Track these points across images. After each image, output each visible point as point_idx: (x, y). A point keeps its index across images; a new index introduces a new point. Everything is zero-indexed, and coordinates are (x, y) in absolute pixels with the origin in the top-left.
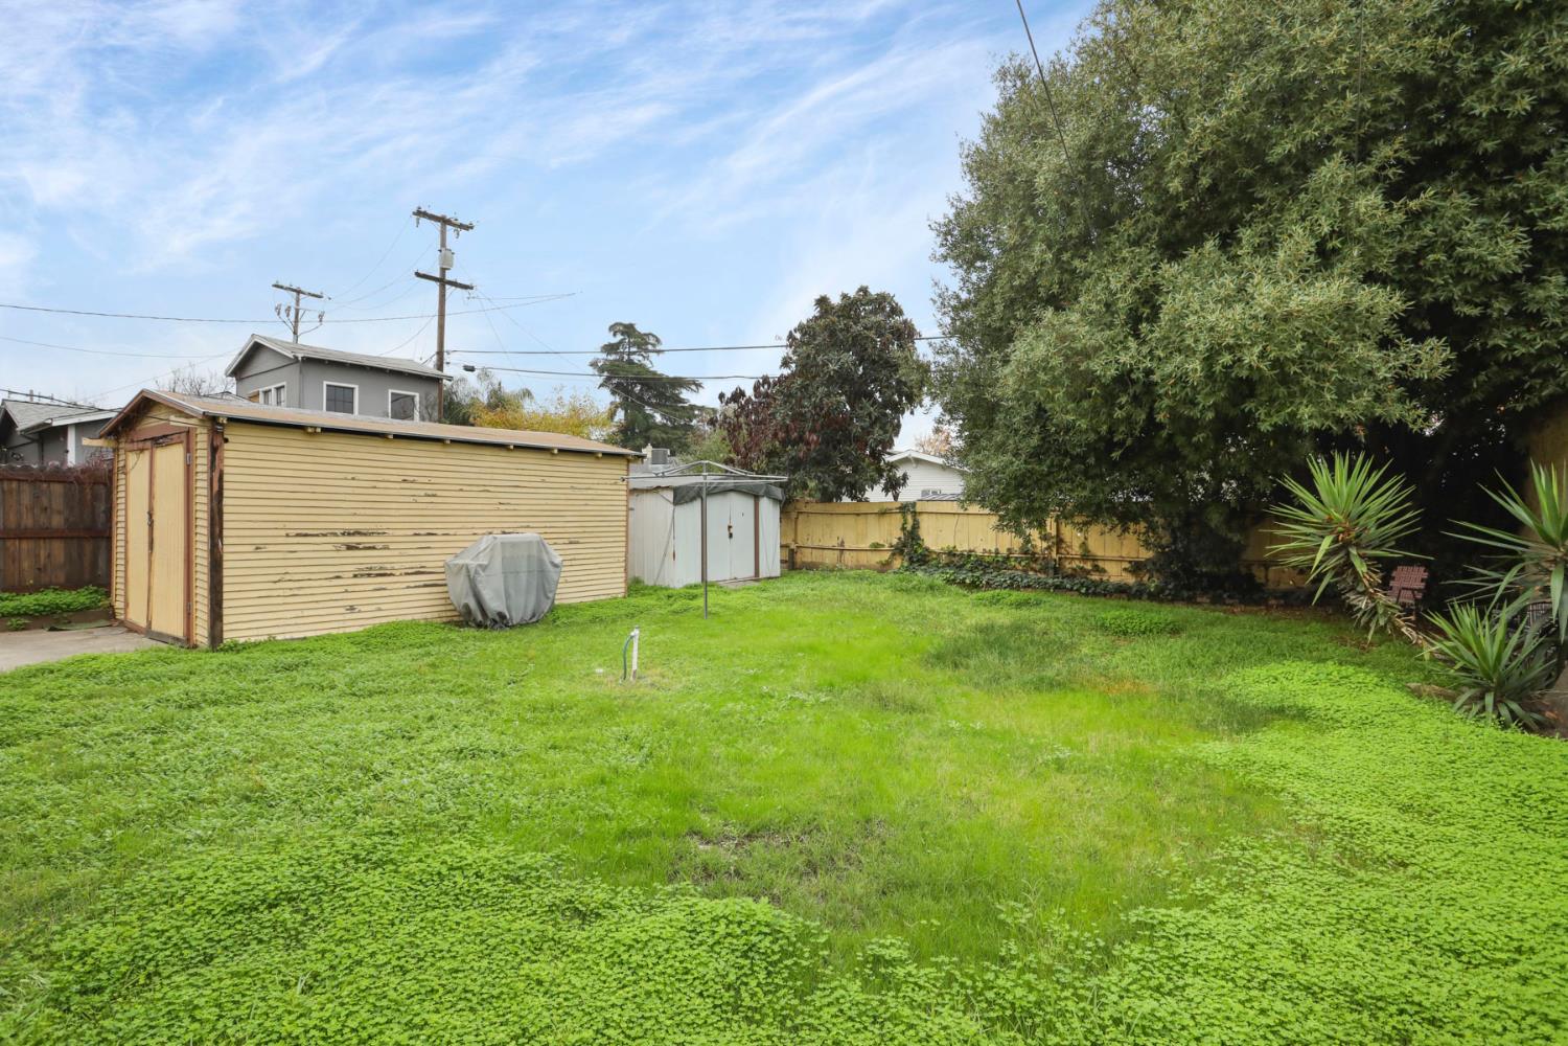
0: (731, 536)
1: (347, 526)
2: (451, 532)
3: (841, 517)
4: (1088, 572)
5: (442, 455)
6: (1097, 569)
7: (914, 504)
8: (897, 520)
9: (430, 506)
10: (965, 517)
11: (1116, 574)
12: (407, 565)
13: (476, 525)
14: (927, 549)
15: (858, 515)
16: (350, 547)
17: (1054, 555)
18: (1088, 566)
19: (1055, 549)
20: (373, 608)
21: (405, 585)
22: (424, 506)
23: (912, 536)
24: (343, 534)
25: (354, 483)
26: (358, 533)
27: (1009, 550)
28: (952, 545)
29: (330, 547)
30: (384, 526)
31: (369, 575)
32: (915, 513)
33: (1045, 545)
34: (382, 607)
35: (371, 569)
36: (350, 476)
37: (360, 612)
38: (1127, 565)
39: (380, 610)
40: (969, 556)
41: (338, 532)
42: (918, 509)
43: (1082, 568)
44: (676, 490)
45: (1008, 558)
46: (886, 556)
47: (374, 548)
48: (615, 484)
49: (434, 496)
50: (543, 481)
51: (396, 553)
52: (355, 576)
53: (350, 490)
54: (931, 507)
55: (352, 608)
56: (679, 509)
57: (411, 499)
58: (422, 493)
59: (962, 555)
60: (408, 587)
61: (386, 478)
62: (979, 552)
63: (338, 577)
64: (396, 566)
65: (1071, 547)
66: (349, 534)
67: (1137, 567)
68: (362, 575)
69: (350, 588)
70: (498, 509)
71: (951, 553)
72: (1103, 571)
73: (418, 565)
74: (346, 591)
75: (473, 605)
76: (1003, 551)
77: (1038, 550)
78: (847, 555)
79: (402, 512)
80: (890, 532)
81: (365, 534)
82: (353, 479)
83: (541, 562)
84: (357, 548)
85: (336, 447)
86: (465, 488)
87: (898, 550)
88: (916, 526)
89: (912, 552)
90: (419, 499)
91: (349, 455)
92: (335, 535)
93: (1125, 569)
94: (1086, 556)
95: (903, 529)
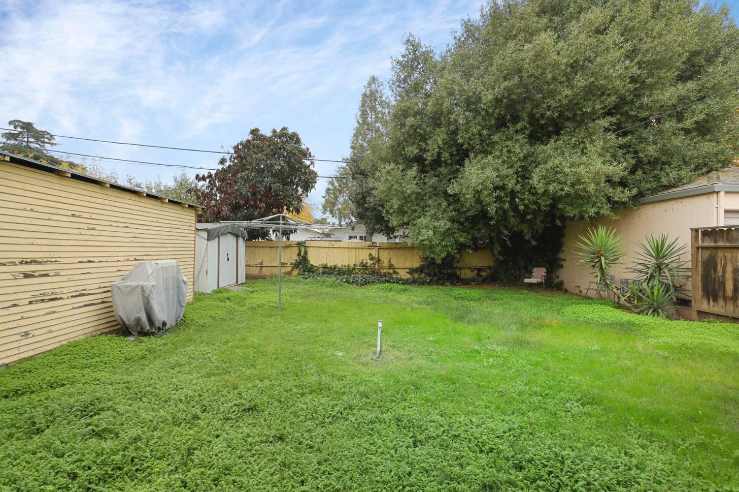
0: (228, 259)
1: (25, 255)
2: (104, 259)
3: (261, 249)
4: (391, 274)
5: (101, 196)
6: (395, 272)
7: (305, 242)
8: (296, 250)
9: (91, 238)
10: (332, 249)
11: (404, 275)
12: (73, 289)
13: (120, 254)
14: (312, 265)
15: (271, 247)
16: (27, 276)
17: (377, 267)
18: (391, 271)
19: (377, 264)
20: (45, 330)
21: (70, 307)
22: (86, 238)
23: (304, 259)
24: (21, 263)
25: (32, 214)
26: (34, 262)
27: (354, 265)
28: (325, 263)
29: (9, 276)
30: (56, 255)
31: (43, 301)
32: (305, 247)
33: (372, 262)
34: (53, 329)
35: (44, 295)
36: (29, 207)
37: (33, 336)
38: (408, 271)
39: (51, 332)
40: (335, 268)
41: (17, 261)
42: (307, 245)
43: (388, 273)
44: (208, 231)
45: (354, 269)
46: (289, 269)
47: (47, 275)
48: (190, 226)
49: (94, 229)
50: (157, 222)
51: (65, 278)
52: (31, 303)
53: (28, 221)
54: (313, 244)
55: (26, 334)
56: (210, 243)
57: (77, 231)
58: (85, 226)
59: (331, 268)
60: (73, 308)
61: (59, 211)
62: (340, 266)
63: (15, 305)
64: (65, 290)
65: (383, 263)
66: (26, 263)
67: (412, 271)
68: (36, 301)
69: (26, 315)
70: (133, 242)
71: (325, 267)
72: (398, 273)
73: (80, 288)
74: (22, 318)
75: (144, 318)
76: (352, 266)
77: (369, 265)
78: (264, 269)
79: (71, 243)
80: (291, 256)
81: (40, 263)
82: (32, 210)
83: (178, 280)
84: (33, 276)
85: (17, 178)
86: (114, 224)
87: (296, 266)
88: (306, 253)
89: (303, 266)
90: (83, 232)
91: (28, 187)
92: (14, 264)
93: (407, 272)
94: (391, 266)
95: (299, 254)
